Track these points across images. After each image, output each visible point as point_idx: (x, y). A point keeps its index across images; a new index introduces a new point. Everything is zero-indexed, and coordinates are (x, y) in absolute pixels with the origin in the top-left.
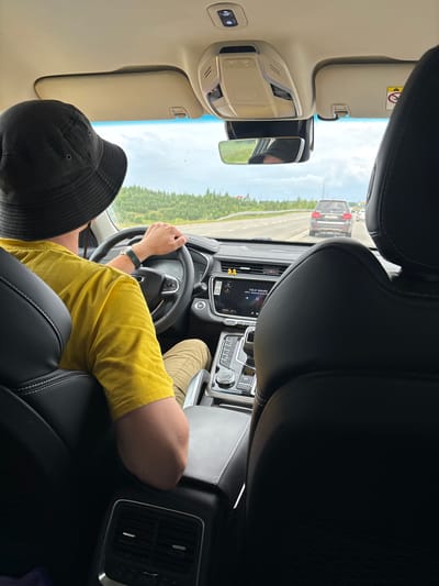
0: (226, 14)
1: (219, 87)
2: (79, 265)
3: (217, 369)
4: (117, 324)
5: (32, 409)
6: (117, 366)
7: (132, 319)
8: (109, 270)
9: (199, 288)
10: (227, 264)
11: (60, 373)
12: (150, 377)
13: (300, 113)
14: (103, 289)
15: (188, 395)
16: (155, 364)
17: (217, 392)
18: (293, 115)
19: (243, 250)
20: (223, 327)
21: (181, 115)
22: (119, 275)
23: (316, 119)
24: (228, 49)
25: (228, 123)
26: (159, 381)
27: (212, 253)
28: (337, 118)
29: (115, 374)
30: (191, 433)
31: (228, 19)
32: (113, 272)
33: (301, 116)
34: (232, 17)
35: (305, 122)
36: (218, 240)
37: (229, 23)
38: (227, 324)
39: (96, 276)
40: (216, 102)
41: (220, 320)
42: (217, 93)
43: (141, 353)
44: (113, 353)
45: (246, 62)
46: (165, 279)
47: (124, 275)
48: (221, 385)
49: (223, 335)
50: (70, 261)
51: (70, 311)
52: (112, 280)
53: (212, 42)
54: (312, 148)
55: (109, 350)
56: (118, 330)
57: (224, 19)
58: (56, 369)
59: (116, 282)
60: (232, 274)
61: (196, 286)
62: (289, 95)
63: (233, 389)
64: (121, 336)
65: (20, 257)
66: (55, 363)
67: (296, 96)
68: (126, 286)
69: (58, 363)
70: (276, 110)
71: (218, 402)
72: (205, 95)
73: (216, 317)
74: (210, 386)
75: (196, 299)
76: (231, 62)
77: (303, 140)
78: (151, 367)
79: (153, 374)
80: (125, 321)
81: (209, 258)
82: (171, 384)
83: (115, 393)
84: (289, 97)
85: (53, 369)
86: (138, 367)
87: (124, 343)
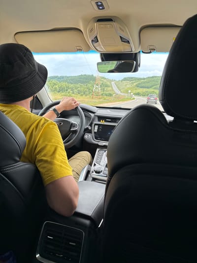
0: (99, 4)
1: (96, 37)
2: (30, 116)
3: (95, 165)
4: (46, 143)
5: (7, 179)
6: (46, 161)
7: (53, 140)
8: (43, 119)
9: (87, 128)
10: (100, 118)
11: (21, 164)
12: (61, 166)
13: (133, 50)
14: (41, 127)
15: (81, 176)
16: (64, 160)
17: (94, 175)
18: (131, 50)
19: (108, 112)
20: (98, 146)
21: (80, 50)
22: (48, 121)
23: (141, 52)
24: (100, 20)
25: (101, 54)
26: (65, 168)
27: (94, 113)
28: (150, 52)
29: (45, 165)
30: (80, 193)
31: (100, 6)
32: (45, 120)
33: (134, 51)
34: (102, 5)
35: (136, 54)
36: (97, 107)
37: (101, 8)
38: (100, 145)
39: (38, 121)
40: (96, 44)
41: (96, 143)
42: (96, 40)
43: (57, 156)
44: (45, 156)
45: (108, 26)
46: (72, 123)
47: (50, 121)
48: (96, 172)
49: (98, 150)
50: (26, 114)
51: (26, 136)
52: (44, 123)
53: (93, 17)
54: (139, 66)
55: (42, 154)
56: (47, 145)
57: (98, 6)
58: (19, 161)
59: (46, 124)
60: (102, 122)
61: (86, 127)
62: (129, 42)
63: (101, 174)
64: (48, 148)
65: (4, 112)
66: (18, 159)
67: (131, 41)
68: (51, 126)
69: (20, 159)
70: (122, 48)
71: (94, 179)
72: (90, 41)
73: (95, 142)
74: (91, 172)
75: (86, 133)
76: (102, 26)
77: (135, 62)
78: (62, 162)
79: (62, 165)
80: (50, 141)
81: (92, 115)
82: (71, 170)
83: (46, 173)
84: (128, 42)
85: (17, 161)
86: (56, 162)
87: (50, 151)
